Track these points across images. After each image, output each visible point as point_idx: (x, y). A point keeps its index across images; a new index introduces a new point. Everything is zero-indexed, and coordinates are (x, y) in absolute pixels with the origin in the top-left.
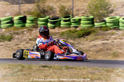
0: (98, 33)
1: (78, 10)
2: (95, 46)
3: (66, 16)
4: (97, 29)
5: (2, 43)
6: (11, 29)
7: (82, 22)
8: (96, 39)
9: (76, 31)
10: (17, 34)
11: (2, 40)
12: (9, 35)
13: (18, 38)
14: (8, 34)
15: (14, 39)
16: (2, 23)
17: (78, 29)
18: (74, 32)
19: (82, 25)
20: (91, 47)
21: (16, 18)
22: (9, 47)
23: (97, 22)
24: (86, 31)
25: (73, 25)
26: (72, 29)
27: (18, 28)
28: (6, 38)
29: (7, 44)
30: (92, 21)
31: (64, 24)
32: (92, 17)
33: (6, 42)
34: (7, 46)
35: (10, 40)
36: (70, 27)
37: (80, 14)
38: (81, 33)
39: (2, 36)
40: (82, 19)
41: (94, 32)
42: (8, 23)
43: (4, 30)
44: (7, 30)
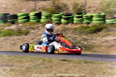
0: (109, 29)
1: (90, 7)
2: (107, 41)
3: (79, 13)
4: (109, 25)
5: (19, 37)
6: (27, 24)
7: (94, 18)
8: (108, 35)
9: (89, 27)
10: (33, 29)
11: (18, 34)
12: (26, 30)
13: (33, 33)
14: (25, 28)
15: (30, 34)
16: (19, 18)
17: (90, 25)
18: (86, 28)
19: (93, 21)
20: (103, 42)
21: (32, 14)
22: (26, 41)
23: (108, 19)
24: (98, 27)
25: (85, 21)
26: (85, 25)
27: (34, 23)
28: (23, 32)
29: (24, 38)
30: (103, 18)
31: (77, 20)
32: (103, 14)
33: (23, 36)
34: (23, 40)
35: (26, 35)
36: (82, 23)
37: (92, 11)
38: (93, 29)
39: (19, 30)
40: (94, 16)
41: (106, 28)
42: (24, 18)
43: (21, 25)
44: (24, 25)
